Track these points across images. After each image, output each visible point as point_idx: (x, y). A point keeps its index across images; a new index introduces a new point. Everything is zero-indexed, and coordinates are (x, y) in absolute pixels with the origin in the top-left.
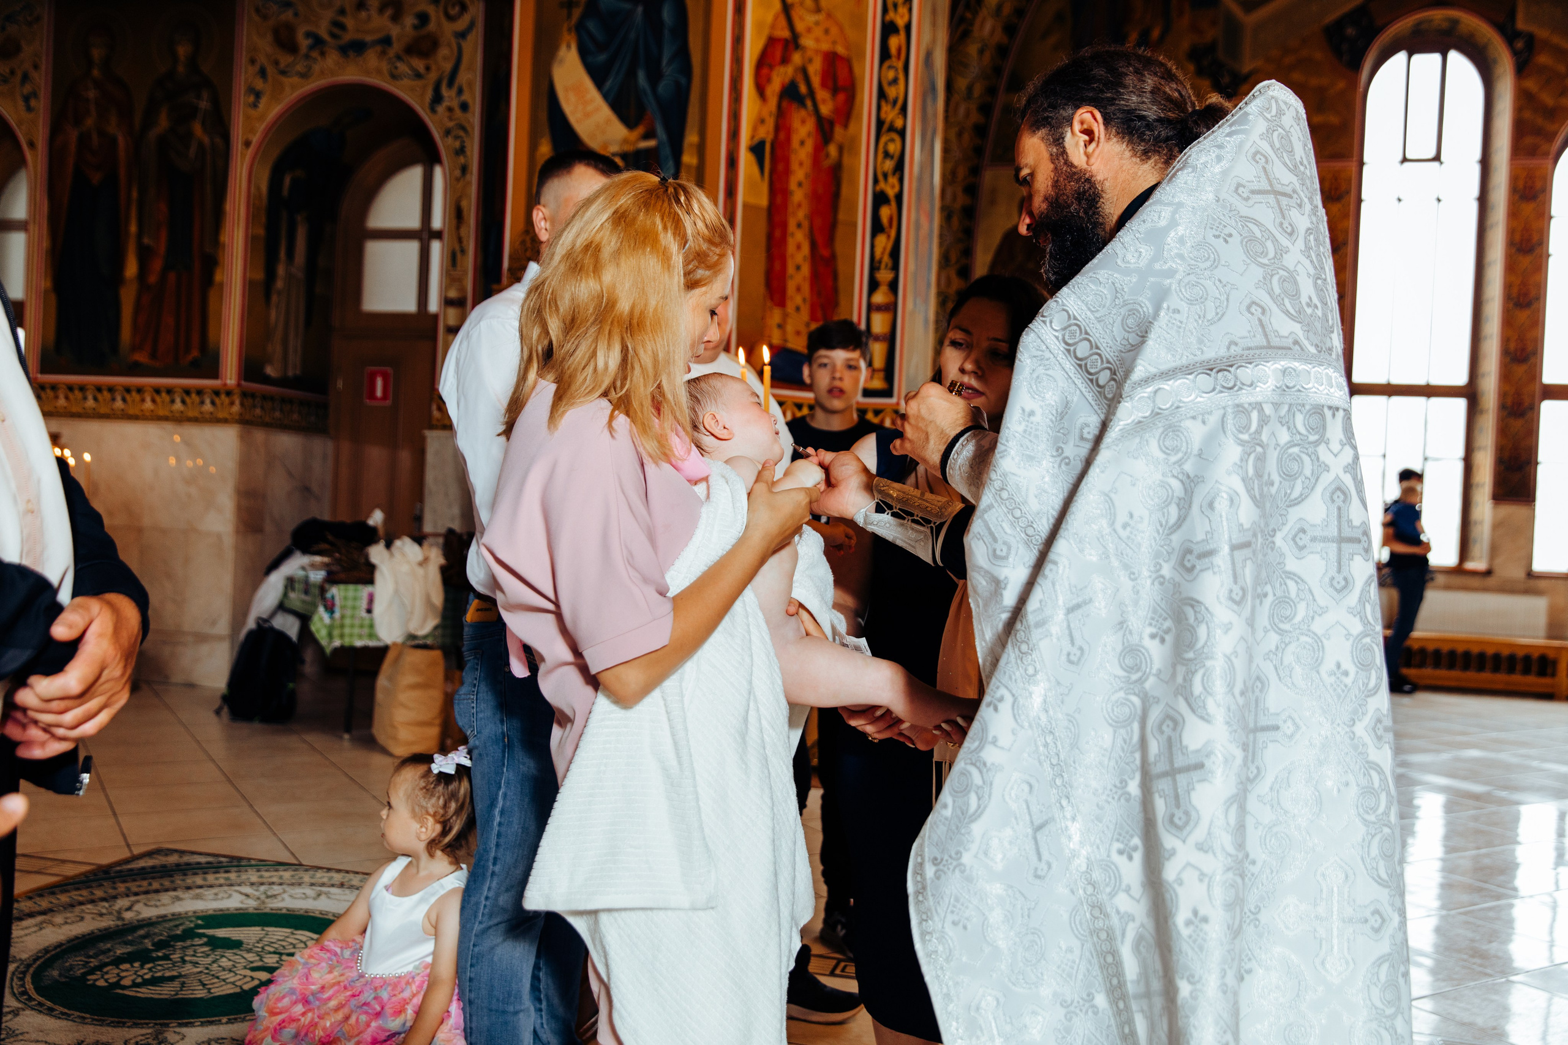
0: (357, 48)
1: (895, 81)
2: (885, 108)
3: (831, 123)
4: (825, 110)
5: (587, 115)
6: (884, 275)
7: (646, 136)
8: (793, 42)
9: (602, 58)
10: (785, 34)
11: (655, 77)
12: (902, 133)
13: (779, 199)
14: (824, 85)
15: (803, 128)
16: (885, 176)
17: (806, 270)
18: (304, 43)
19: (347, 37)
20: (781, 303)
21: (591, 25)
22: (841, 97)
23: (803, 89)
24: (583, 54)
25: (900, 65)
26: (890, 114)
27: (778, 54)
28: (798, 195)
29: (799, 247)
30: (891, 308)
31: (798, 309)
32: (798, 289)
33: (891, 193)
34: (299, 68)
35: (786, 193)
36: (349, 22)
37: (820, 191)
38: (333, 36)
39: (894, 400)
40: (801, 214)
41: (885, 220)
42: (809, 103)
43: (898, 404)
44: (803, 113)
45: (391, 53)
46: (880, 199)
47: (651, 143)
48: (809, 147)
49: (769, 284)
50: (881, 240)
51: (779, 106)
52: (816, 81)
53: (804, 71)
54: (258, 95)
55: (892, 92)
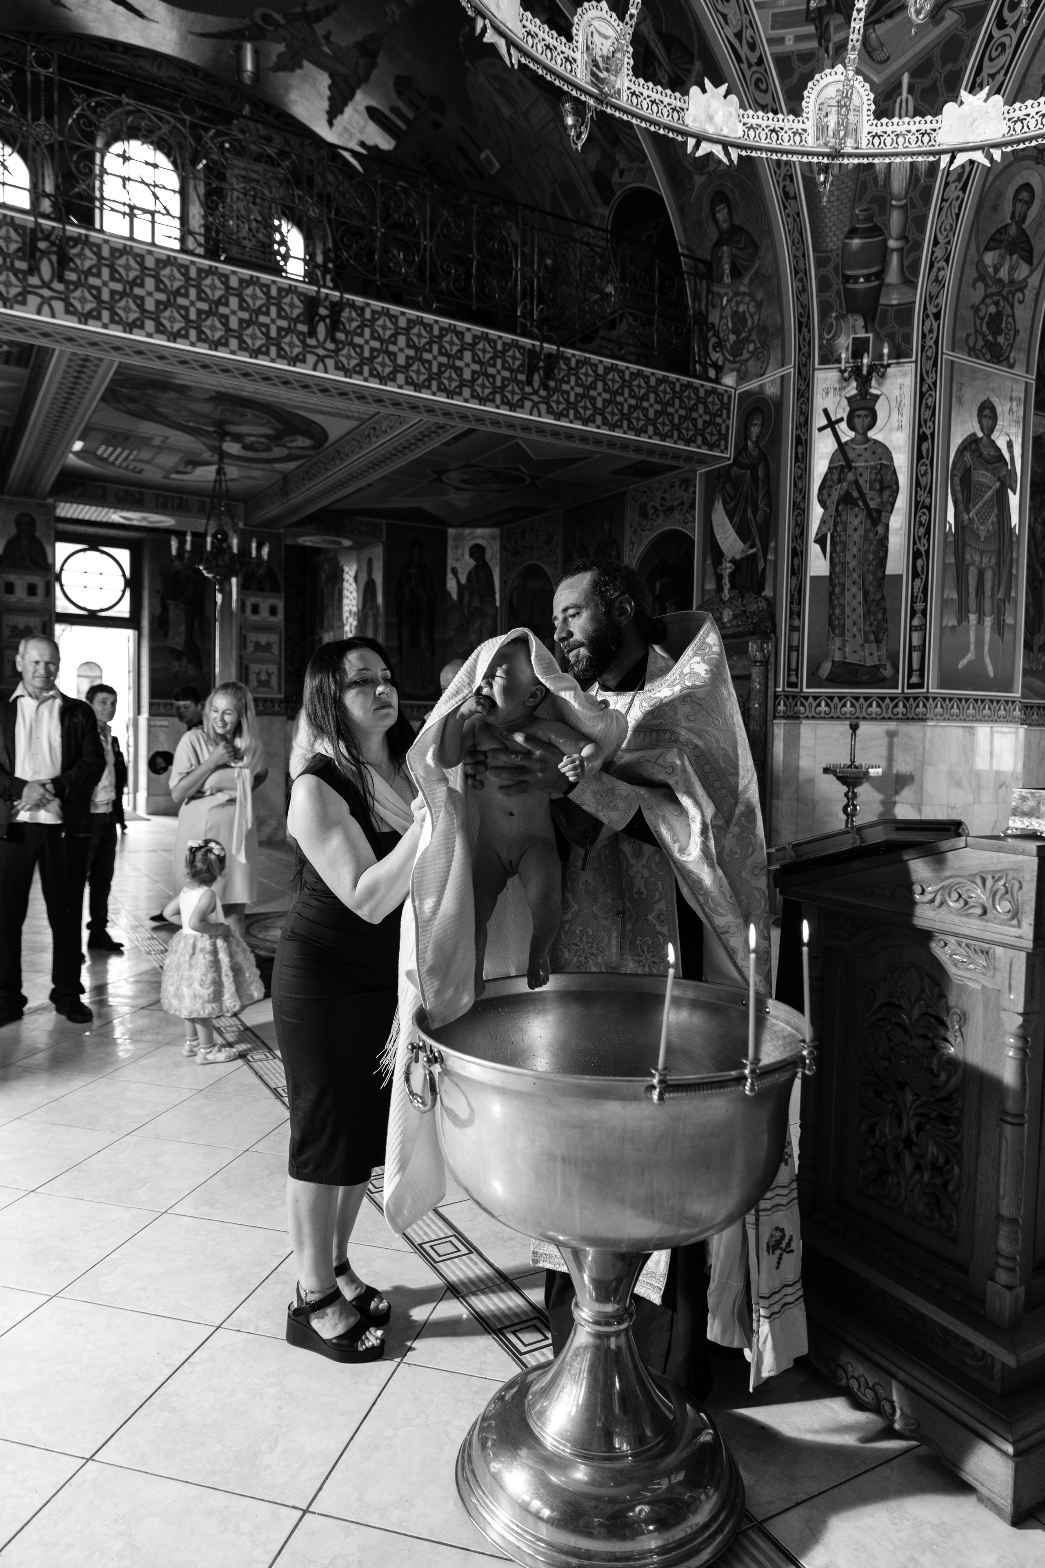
0: (671, 509)
1: (926, 473)
2: (920, 492)
3: (879, 512)
4: (872, 505)
5: (726, 539)
6: (919, 606)
7: (753, 546)
8: (848, 465)
9: (733, 504)
10: (843, 463)
11: (755, 511)
12: (929, 508)
13: (837, 569)
14: (871, 488)
15: (856, 520)
16: (920, 538)
17: (860, 610)
18: (651, 511)
19: (667, 504)
20: (842, 635)
21: (728, 487)
22: (887, 493)
23: (855, 494)
24: (724, 504)
25: (928, 462)
26: (923, 496)
27: (835, 477)
28: (853, 564)
29: (854, 597)
30: (922, 628)
31: (854, 636)
32: (854, 624)
33: (923, 549)
34: (649, 527)
35: (844, 564)
36: (667, 496)
37: (871, 557)
38: (662, 505)
39: (925, 690)
40: (855, 576)
41: (919, 569)
42: (861, 504)
43: (928, 691)
44: (857, 509)
45: (685, 509)
46: (917, 554)
47: (754, 550)
48: (861, 531)
49: (831, 623)
50: (918, 580)
51: (837, 510)
52: (866, 488)
53: (856, 483)
54: (634, 544)
55: (923, 481)
